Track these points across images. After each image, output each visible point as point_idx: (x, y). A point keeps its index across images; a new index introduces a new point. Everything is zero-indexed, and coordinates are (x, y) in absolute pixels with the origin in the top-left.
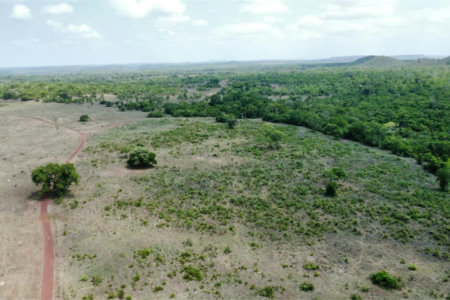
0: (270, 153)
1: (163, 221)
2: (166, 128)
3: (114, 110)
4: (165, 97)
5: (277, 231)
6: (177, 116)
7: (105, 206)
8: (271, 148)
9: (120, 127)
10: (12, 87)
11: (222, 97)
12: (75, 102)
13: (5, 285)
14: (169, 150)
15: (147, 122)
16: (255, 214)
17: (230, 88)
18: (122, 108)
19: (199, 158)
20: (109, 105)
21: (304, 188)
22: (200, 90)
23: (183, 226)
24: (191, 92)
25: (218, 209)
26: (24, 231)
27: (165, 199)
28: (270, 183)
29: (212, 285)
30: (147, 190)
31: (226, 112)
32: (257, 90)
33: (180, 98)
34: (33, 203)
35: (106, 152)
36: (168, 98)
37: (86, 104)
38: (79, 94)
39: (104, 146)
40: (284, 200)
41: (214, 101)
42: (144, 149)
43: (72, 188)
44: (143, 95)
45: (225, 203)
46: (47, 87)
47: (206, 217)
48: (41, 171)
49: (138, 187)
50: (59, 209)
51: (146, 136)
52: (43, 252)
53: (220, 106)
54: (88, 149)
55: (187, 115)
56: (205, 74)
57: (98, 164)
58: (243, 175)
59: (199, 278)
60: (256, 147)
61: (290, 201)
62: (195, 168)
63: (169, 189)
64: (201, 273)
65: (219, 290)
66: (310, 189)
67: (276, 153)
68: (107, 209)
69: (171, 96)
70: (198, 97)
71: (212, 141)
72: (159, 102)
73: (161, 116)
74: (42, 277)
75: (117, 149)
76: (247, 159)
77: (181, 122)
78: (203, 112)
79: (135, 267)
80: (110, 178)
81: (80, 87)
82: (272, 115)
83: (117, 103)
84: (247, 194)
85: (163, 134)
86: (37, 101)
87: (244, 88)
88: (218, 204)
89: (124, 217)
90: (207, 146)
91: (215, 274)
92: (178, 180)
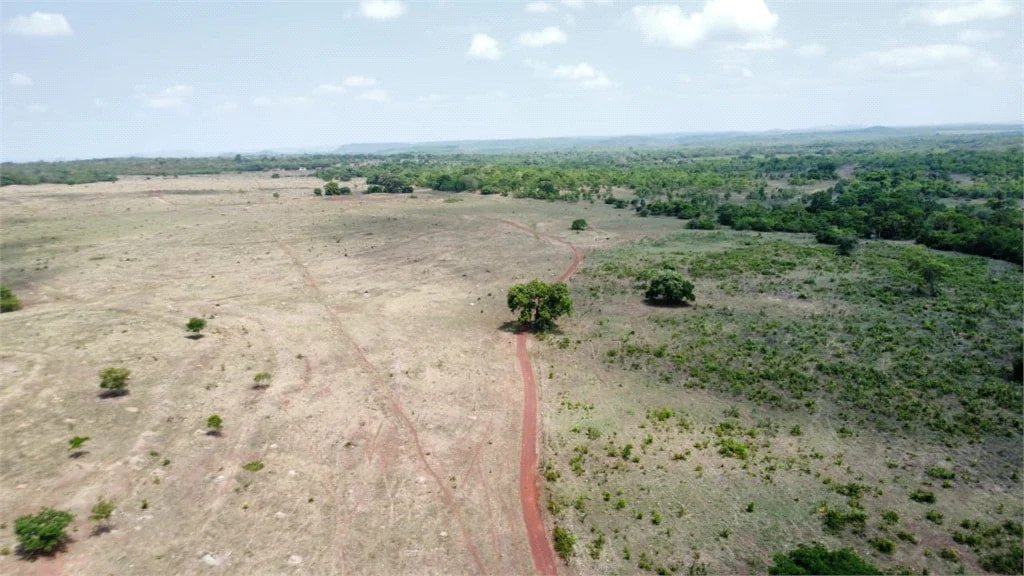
0: (915, 302)
1: (696, 380)
2: (718, 248)
3: (628, 213)
4: (722, 195)
5: (894, 420)
6: (741, 228)
7: (607, 350)
8: (919, 293)
9: (637, 241)
10: (466, 172)
11: (834, 197)
12: (564, 198)
13: (477, 420)
14: (719, 283)
15: (683, 235)
16: (857, 390)
17: (857, 181)
18: (642, 213)
19: (771, 299)
20: (620, 205)
21: (966, 362)
22: (793, 183)
23: (727, 390)
24: (774, 186)
25: (792, 375)
26: (495, 365)
27: (703, 353)
28: (900, 349)
29: (761, 467)
30: (674, 336)
31: (840, 224)
32: (917, 185)
33: (749, 197)
34: (506, 335)
35: (612, 278)
36: (727, 196)
37: (581, 202)
38: (571, 186)
39: (609, 269)
40: (919, 376)
41: (818, 204)
42: (675, 273)
43: (560, 321)
44: (682, 191)
45: (805, 369)
46: (520, 174)
47: (766, 383)
48: (521, 290)
49: (660, 331)
50: (542, 346)
51: (681, 257)
52: (522, 393)
53: (830, 214)
54: (584, 271)
55: (761, 228)
56: (812, 152)
57: (599, 294)
58: (850, 331)
59: (742, 456)
60: (887, 289)
61: (930, 380)
62: (762, 314)
63: (711, 338)
64: (747, 451)
65: (772, 475)
66: (980, 366)
67: (927, 302)
68: (612, 354)
69: (734, 195)
70: (786, 197)
71: (800, 274)
72: (710, 203)
73: (711, 228)
74: (522, 420)
75: (629, 274)
76: (864, 308)
77: (748, 240)
78: (792, 224)
79: (647, 428)
80: (618, 314)
81: (571, 174)
82: (937, 233)
83: (633, 202)
84: (849, 360)
85: (710, 256)
86: (506, 195)
87: (888, 182)
88: (792, 369)
89: (636, 367)
90: (789, 282)
91: (769, 455)
92: (728, 329)
